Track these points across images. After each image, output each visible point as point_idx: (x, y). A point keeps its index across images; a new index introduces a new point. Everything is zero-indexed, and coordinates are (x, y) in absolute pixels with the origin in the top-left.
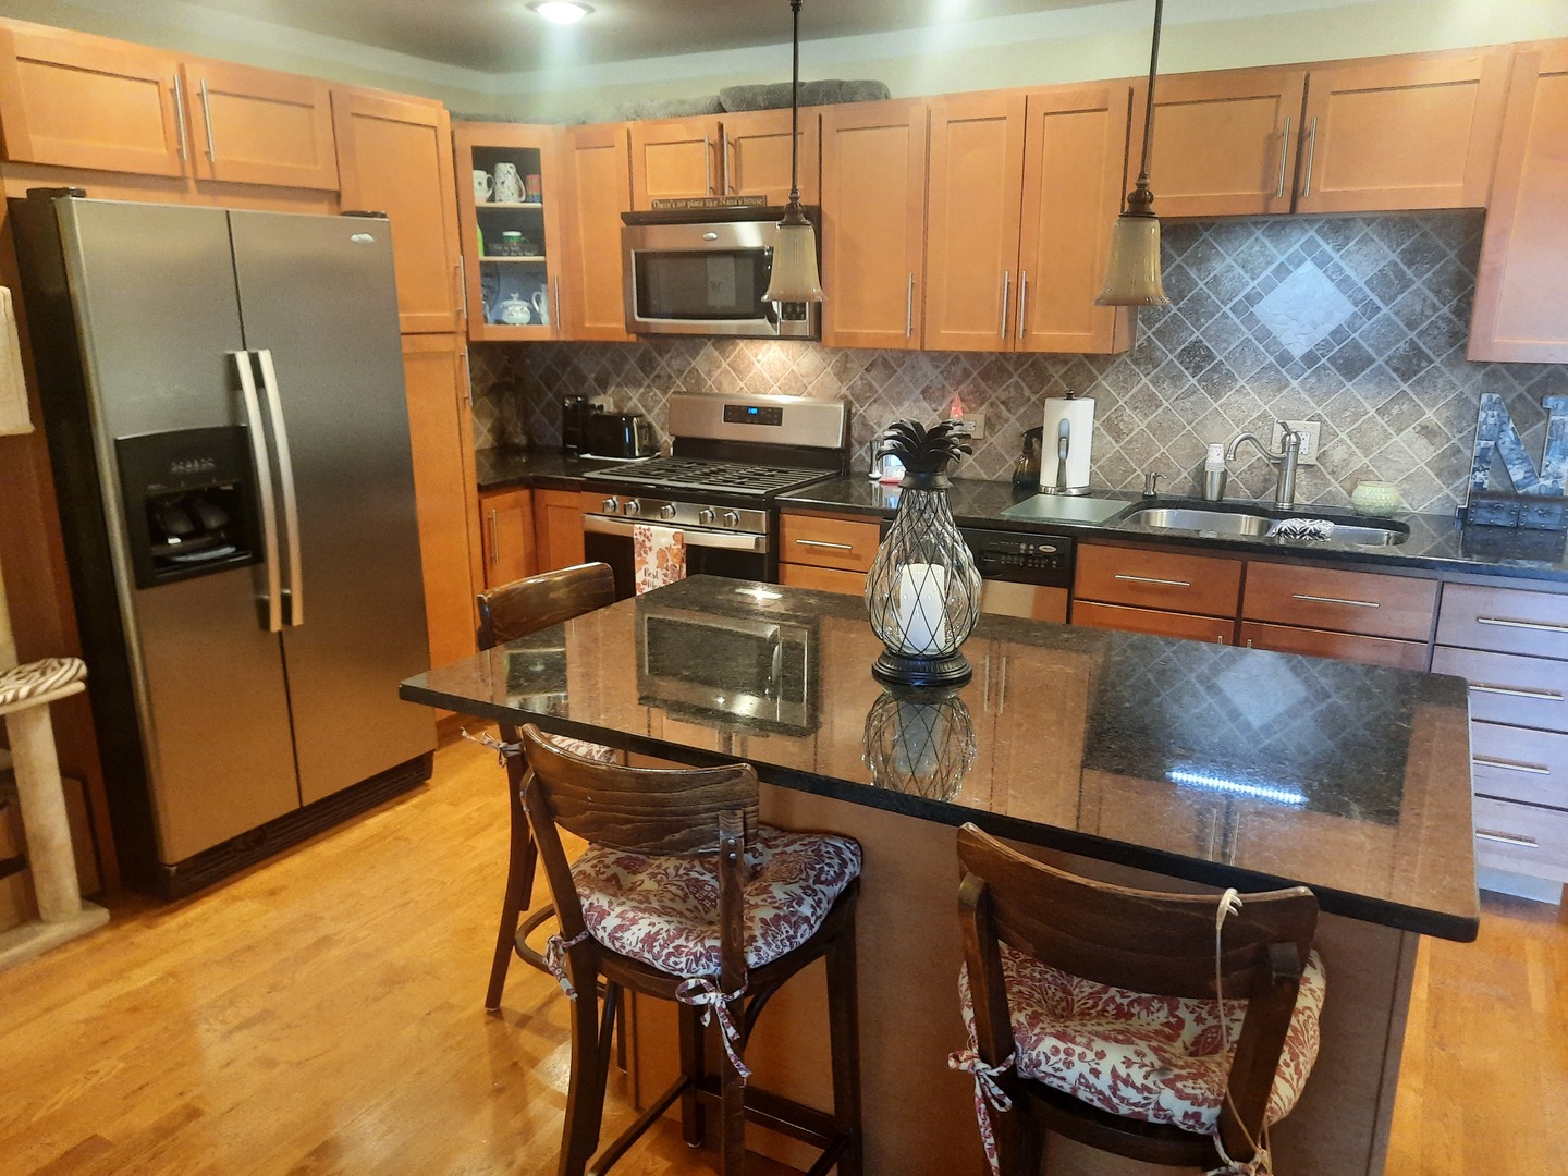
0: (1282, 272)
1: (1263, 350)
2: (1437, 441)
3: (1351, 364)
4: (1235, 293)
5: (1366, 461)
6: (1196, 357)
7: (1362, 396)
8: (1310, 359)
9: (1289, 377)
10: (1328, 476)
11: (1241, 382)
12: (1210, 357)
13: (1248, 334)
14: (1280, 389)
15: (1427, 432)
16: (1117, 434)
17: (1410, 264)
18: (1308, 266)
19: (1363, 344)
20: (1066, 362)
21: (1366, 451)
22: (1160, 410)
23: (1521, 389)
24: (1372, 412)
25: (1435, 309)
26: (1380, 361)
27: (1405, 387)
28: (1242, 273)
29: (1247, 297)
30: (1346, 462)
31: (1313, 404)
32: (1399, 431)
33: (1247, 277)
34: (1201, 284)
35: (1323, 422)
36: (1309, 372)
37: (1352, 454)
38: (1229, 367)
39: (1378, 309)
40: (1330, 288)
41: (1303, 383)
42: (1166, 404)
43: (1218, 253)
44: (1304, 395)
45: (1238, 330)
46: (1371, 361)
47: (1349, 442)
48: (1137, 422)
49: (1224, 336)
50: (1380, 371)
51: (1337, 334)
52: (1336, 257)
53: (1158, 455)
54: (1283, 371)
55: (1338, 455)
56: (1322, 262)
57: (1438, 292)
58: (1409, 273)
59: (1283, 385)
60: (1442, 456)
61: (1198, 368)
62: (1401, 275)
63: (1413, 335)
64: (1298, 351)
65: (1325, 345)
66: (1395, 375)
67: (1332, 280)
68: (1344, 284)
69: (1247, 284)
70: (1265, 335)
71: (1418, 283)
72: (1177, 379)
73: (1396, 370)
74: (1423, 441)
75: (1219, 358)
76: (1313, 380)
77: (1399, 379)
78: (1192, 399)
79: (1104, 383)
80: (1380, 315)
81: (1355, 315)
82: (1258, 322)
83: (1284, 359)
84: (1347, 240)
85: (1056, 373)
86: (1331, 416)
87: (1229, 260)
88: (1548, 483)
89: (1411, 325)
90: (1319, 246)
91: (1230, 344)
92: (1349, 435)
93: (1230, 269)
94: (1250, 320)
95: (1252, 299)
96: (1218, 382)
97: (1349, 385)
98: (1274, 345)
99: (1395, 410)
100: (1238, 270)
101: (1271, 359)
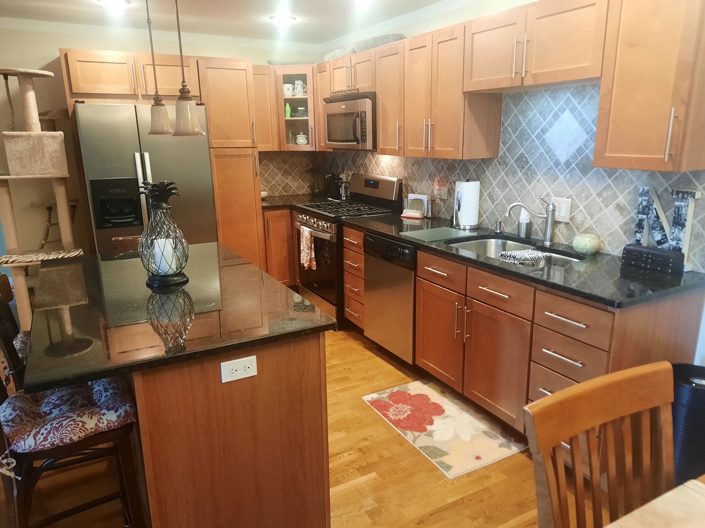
0: (556, 116)
1: (548, 158)
2: (625, 213)
3: (585, 168)
4: (537, 128)
5: (592, 222)
6: (522, 161)
7: (591, 185)
8: (568, 164)
9: (559, 174)
10: (575, 230)
11: (539, 176)
12: (527, 162)
13: (542, 150)
14: (555, 180)
15: (619, 208)
18: (567, 113)
19: (591, 156)
20: (475, 163)
21: (592, 216)
22: (508, 189)
23: (666, 185)
24: (595, 195)
27: (609, 181)
28: (540, 117)
29: (542, 130)
30: (583, 222)
31: (569, 189)
32: (607, 206)
33: (542, 119)
34: (524, 124)
35: (573, 200)
36: (567, 171)
37: (585, 218)
38: (534, 168)
40: (576, 125)
41: (564, 177)
42: (510, 186)
43: (531, 107)
44: (565, 184)
45: (538, 148)
47: (584, 211)
49: (533, 151)
50: (597, 172)
51: (579, 150)
52: (579, 107)
54: (556, 170)
55: (579, 218)
56: (572, 111)
59: (556, 178)
60: (626, 223)
61: (522, 168)
64: (563, 160)
65: (574, 156)
66: (605, 174)
67: (577, 120)
68: (583, 122)
69: (542, 123)
70: (549, 150)
72: (514, 173)
73: (605, 171)
74: (617, 213)
75: (531, 163)
76: (569, 176)
77: (607, 177)
78: (520, 184)
79: (488, 174)
81: (587, 140)
82: (546, 143)
83: (557, 164)
84: (584, 97)
85: (472, 168)
86: (577, 196)
87: (535, 111)
88: (674, 243)
90: (572, 102)
91: (535, 155)
92: (585, 207)
93: (535, 115)
94: (543, 142)
95: (544, 131)
96: (530, 175)
97: (584, 179)
98: (553, 156)
99: (605, 195)
100: (538, 115)
101: (552, 164)
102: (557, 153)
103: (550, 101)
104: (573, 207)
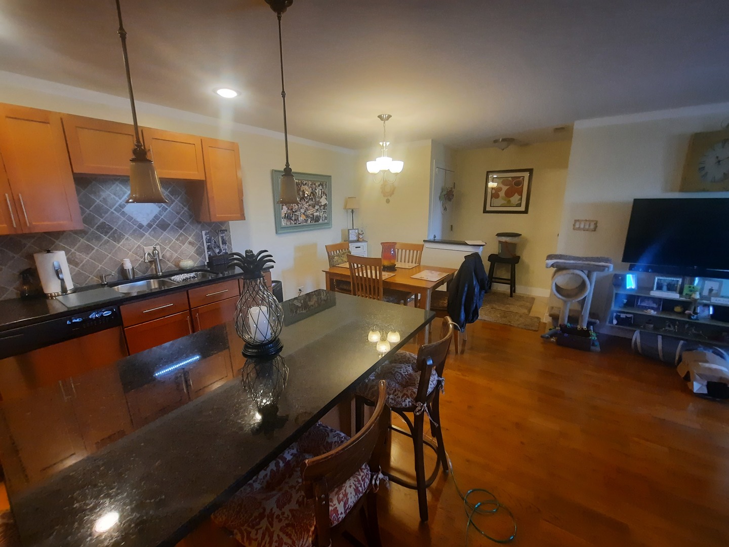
1: (131, 224)
2: (195, 245)
3: (163, 226)
4: (114, 204)
5: (177, 255)
6: (104, 229)
7: (170, 235)
8: (150, 226)
9: (144, 232)
10: (167, 262)
11: (127, 236)
12: (112, 228)
13: (124, 219)
14: (142, 237)
15: (190, 243)
16: (76, 264)
17: (172, 195)
19: (165, 220)
21: (176, 252)
22: (94, 251)
24: (174, 240)
25: (183, 208)
26: (172, 225)
27: (181, 231)
28: (115, 197)
29: (120, 206)
30: (171, 256)
31: (155, 240)
32: (183, 244)
33: (117, 198)
34: (98, 201)
35: (160, 245)
36: (150, 230)
37: (172, 253)
38: (119, 231)
39: (167, 209)
41: (150, 234)
42: (96, 248)
43: (102, 189)
44: (151, 238)
45: (119, 218)
46: (170, 225)
47: (170, 250)
48: (86, 258)
49: (115, 220)
50: (172, 228)
51: (156, 217)
53: (99, 268)
54: (141, 230)
57: (182, 204)
58: (173, 198)
59: (142, 235)
60: (196, 250)
61: (106, 233)
62: (171, 199)
63: (179, 216)
64: (145, 223)
65: (154, 221)
69: (117, 201)
70: (130, 218)
71: (176, 201)
72: (98, 238)
73: (177, 227)
74: (191, 246)
75: (115, 228)
76: (153, 232)
77: (179, 229)
78: (108, 244)
79: (61, 244)
80: (168, 210)
81: (160, 211)
82: (127, 214)
83: (141, 226)
86: (162, 243)
87: (108, 192)
88: (224, 251)
89: (178, 213)
91: (118, 223)
92: (169, 248)
93: (109, 195)
94: (124, 214)
95: (122, 206)
96: (117, 237)
97: (165, 233)
98: (135, 222)
99: (181, 239)
100: (113, 196)
101: (135, 227)
102: (138, 220)
103: (123, 188)
104: (163, 249)
